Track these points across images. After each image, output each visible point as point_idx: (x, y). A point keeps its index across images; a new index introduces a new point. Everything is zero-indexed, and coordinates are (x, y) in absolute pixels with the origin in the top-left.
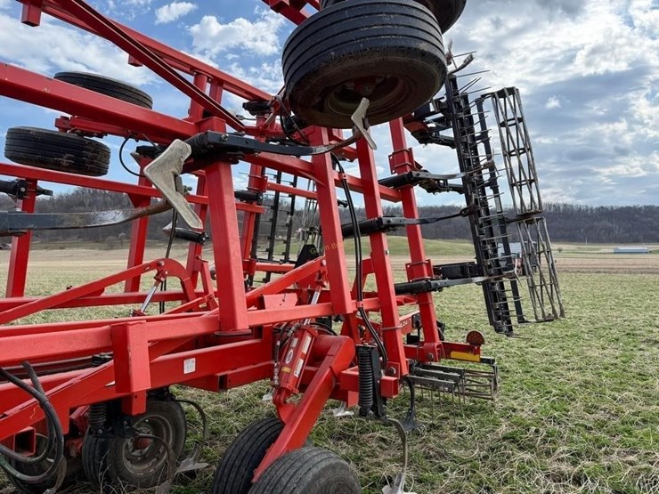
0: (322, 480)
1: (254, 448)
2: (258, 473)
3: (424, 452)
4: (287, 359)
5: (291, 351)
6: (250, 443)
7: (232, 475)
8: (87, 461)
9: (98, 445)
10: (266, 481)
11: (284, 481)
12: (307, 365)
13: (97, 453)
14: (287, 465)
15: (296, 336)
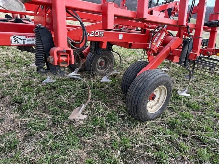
0: (162, 79)
1: (138, 68)
2: (138, 75)
3: (192, 87)
4: (155, 40)
5: (157, 37)
6: (136, 66)
7: (130, 74)
8: (87, 65)
9: (90, 61)
10: (143, 75)
11: (149, 76)
12: (161, 46)
13: (90, 63)
14: (150, 72)
15: (160, 32)
